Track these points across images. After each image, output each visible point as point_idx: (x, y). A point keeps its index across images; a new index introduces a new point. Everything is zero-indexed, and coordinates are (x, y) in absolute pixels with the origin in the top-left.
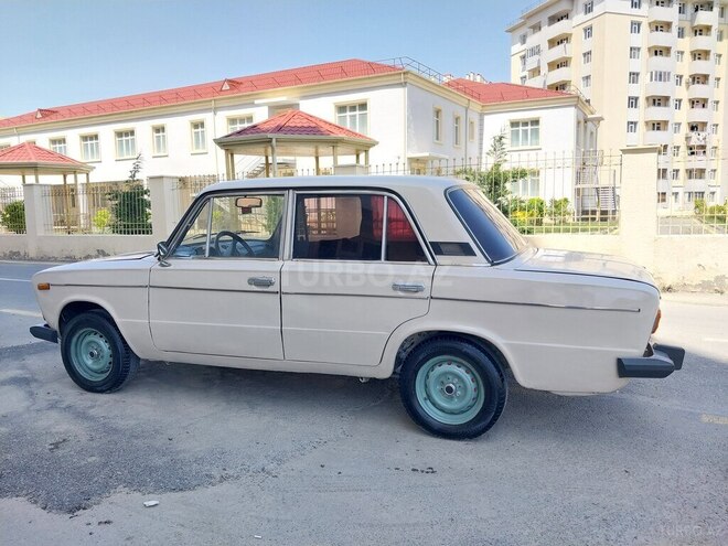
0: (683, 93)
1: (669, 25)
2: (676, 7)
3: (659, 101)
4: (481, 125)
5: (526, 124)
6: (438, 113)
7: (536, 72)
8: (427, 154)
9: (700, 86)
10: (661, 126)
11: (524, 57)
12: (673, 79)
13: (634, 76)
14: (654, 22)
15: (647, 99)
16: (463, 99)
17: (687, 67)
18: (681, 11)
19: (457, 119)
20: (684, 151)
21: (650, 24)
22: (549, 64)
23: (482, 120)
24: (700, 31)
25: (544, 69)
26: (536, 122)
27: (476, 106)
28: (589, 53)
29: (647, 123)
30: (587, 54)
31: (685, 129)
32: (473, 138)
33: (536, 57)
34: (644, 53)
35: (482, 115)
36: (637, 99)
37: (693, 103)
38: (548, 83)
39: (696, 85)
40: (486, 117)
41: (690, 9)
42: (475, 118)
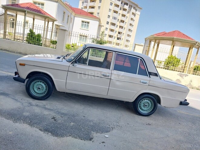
0: (118, 24)
1: (118, 6)
2: (121, 2)
3: (113, 24)
4: (74, 19)
5: (86, 22)
6: (64, 13)
7: (86, 7)
8: (61, 25)
9: (122, 23)
10: (113, 31)
11: (83, 2)
12: (117, 20)
13: (109, 16)
14: (116, 4)
15: (111, 23)
16: (71, 11)
17: (120, 18)
18: (122, 3)
19: (68, 16)
20: (116, 38)
21: (114, 4)
22: (89, 6)
23: (74, 18)
24: (125, 10)
25: (88, 7)
26: (88, 23)
27: (73, 14)
28: (100, 7)
29: (110, 29)
30: (99, 7)
31: (117, 33)
32: (71, 22)
33: (86, 3)
34: (112, 11)
35: (74, 17)
36: (109, 22)
37: (120, 27)
38: (88, 12)
39: (121, 23)
40: (75, 18)
41: (123, 3)
42: (73, 17)
